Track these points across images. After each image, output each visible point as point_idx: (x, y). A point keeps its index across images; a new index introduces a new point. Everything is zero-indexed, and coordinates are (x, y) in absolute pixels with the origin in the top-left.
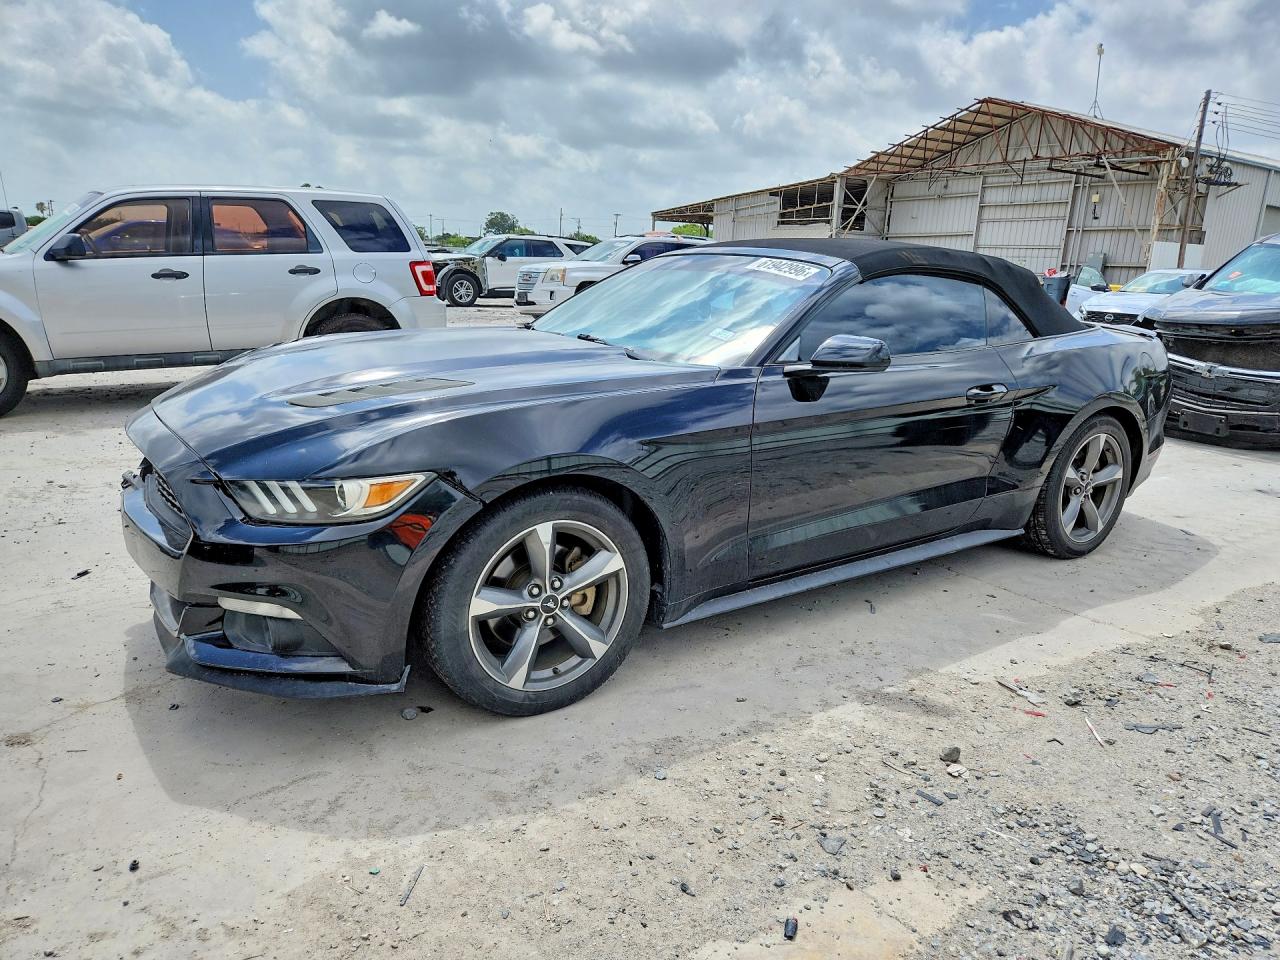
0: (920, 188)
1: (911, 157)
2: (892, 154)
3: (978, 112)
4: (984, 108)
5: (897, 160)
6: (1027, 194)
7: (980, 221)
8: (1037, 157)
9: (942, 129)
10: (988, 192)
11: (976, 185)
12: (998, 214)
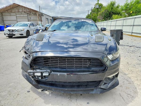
0: (7, 14)
1: (5, 10)
2: (2, 9)
3: (13, 5)
4: (14, 4)
5: (3, 10)
6: (22, 16)
7: (17, 19)
8: (23, 11)
9: (8, 6)
10: (17, 15)
11: (15, 14)
12: (19, 18)
